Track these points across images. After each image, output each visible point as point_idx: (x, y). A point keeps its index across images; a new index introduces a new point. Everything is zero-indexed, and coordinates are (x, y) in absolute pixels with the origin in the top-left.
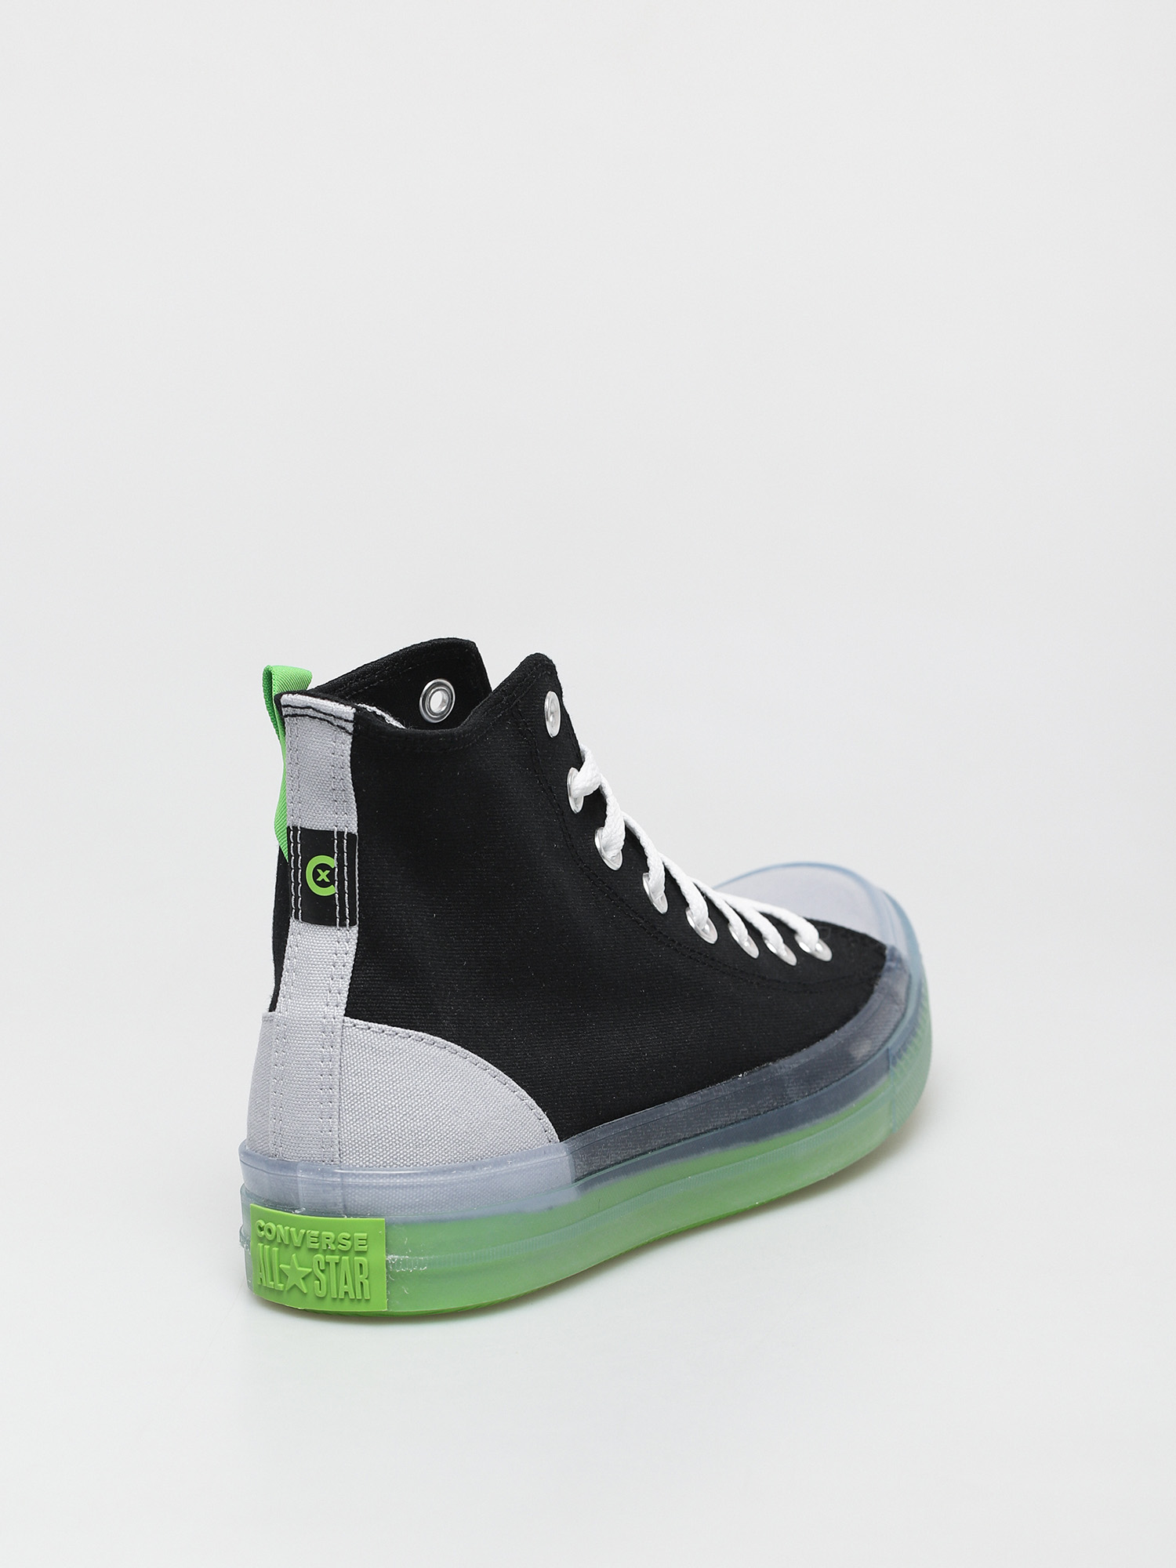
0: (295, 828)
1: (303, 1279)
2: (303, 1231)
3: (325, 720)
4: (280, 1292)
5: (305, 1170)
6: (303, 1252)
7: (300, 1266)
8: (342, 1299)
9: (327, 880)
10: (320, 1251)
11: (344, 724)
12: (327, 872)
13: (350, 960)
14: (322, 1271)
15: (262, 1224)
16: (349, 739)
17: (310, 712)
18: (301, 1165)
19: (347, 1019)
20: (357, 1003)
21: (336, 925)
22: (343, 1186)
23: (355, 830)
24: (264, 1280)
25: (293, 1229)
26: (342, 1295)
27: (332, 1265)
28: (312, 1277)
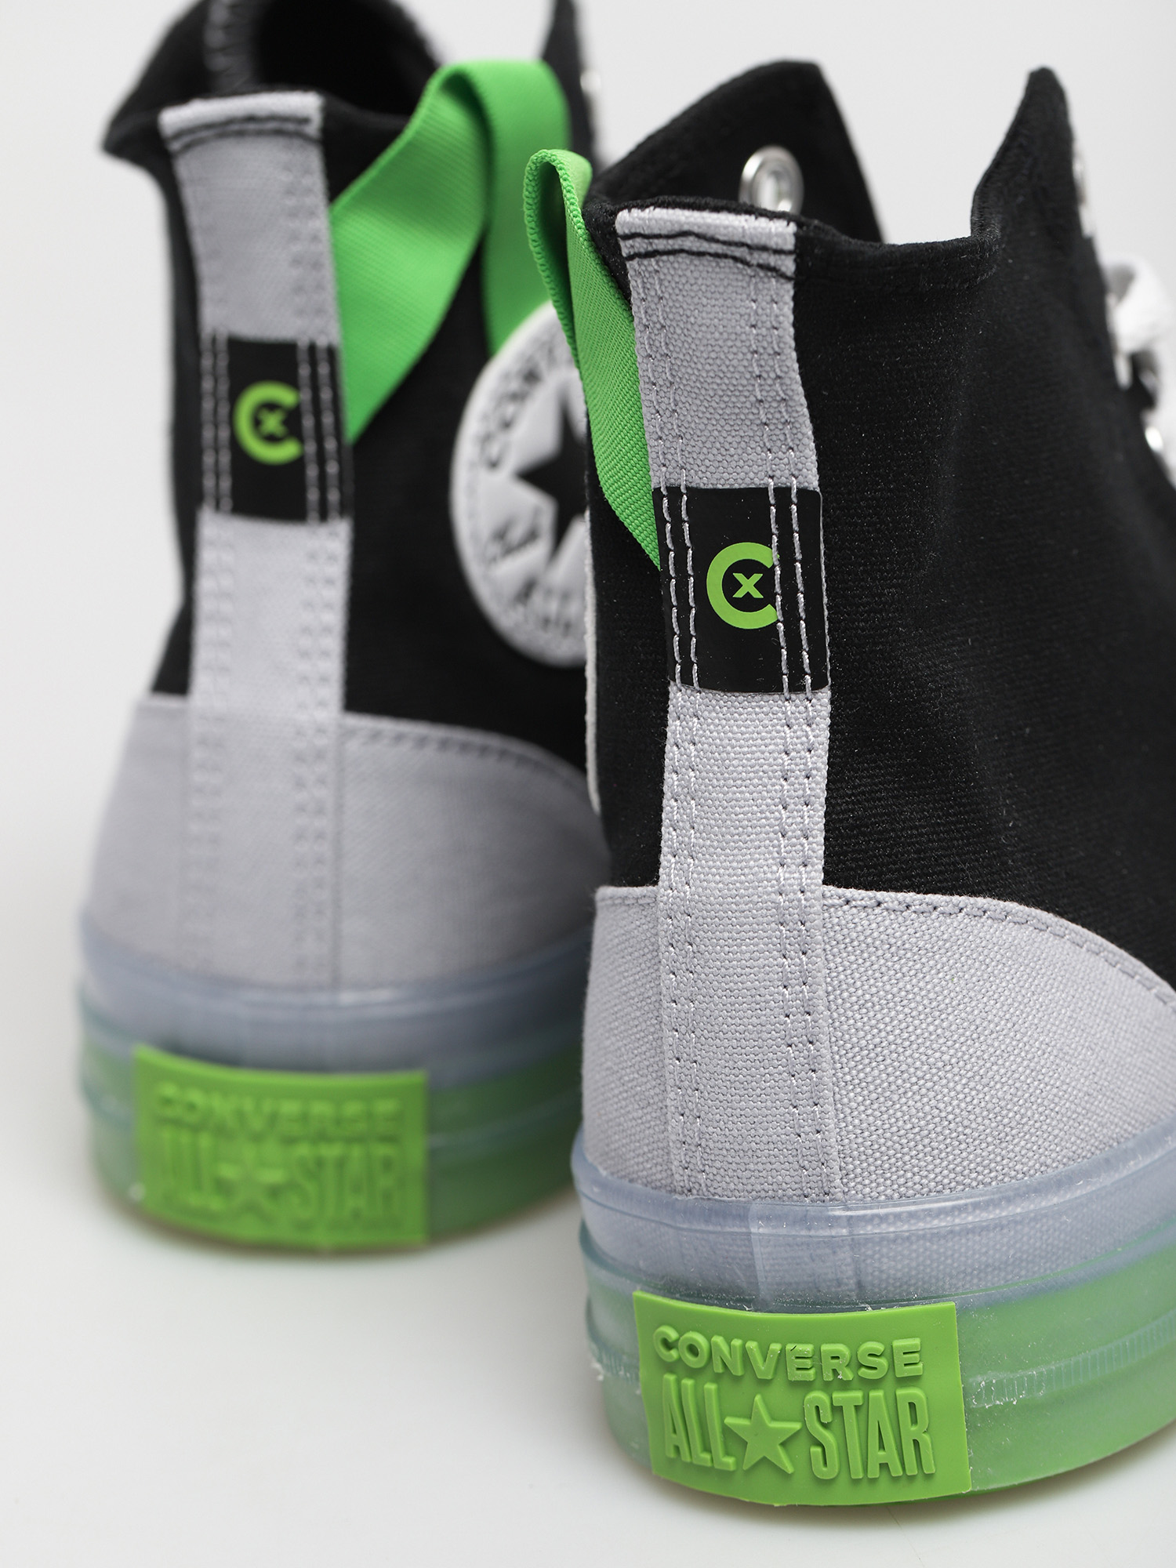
0: (674, 492)
1: (783, 1444)
2: (776, 1347)
3: (726, 256)
4: (725, 1475)
5: (766, 1219)
6: (778, 1391)
7: (774, 1418)
8: (873, 1481)
9: (757, 595)
10: (818, 1384)
11: (772, 260)
12: (757, 577)
13: (819, 762)
14: (825, 1426)
15: (673, 1335)
16: (788, 291)
17: (689, 243)
18: (756, 1207)
19: (831, 889)
20: (845, 854)
21: (780, 690)
22: (855, 1244)
23: (813, 481)
24: (684, 1448)
25: (752, 1345)
26: (874, 1472)
27: (850, 1414)
28: (802, 1443)
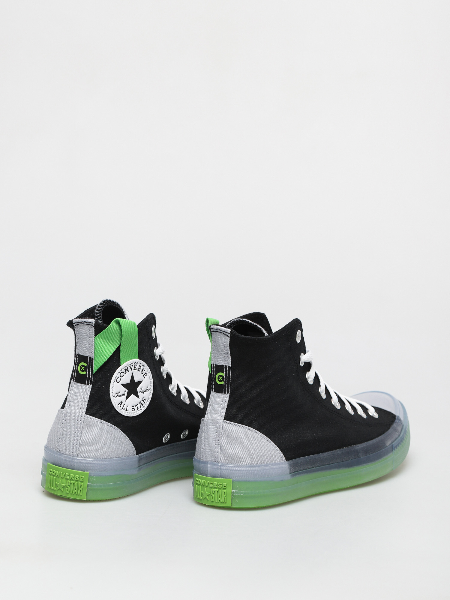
0: (213, 364)
1: (208, 496)
2: (208, 482)
3: (222, 333)
4: (201, 500)
5: (210, 464)
6: (208, 488)
7: (207, 492)
9: (222, 380)
10: (213, 488)
11: (227, 334)
12: (222, 377)
13: (226, 403)
14: (213, 494)
15: (198, 479)
16: (229, 339)
17: (218, 330)
18: (209, 462)
19: (225, 420)
20: (228, 416)
21: (223, 393)
22: (221, 469)
23: (230, 365)
24: (197, 496)
25: (206, 481)
26: (218, 501)
27: (216, 492)
28: (210, 496)
